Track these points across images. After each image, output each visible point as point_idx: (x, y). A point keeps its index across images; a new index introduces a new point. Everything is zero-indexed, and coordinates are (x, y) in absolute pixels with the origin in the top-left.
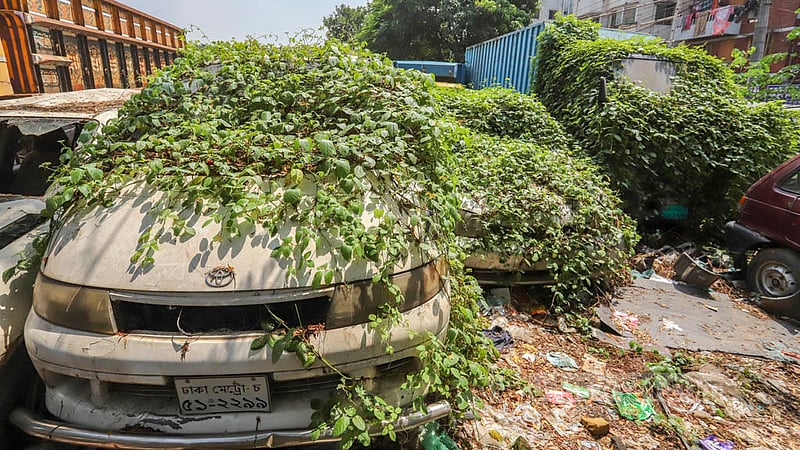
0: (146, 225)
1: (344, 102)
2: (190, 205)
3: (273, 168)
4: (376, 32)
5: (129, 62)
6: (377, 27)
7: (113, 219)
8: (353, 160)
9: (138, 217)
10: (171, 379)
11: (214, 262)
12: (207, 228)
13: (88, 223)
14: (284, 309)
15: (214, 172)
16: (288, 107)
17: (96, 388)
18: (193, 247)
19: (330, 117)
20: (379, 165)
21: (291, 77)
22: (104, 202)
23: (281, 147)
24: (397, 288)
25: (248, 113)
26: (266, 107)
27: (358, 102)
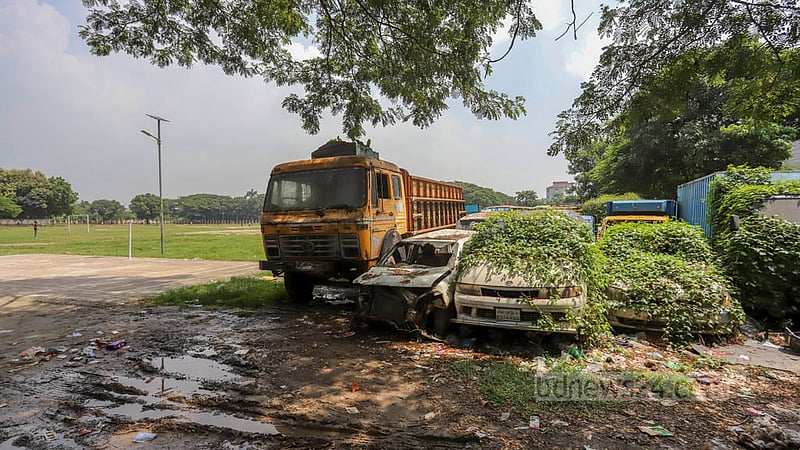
0: (489, 270)
1: (549, 236)
2: (500, 266)
3: (524, 256)
4: (614, 165)
5: (429, 213)
6: (616, 160)
7: (479, 269)
8: (549, 255)
9: (486, 269)
10: (495, 308)
11: (507, 279)
12: (505, 272)
13: (472, 271)
14: (526, 293)
15: (507, 257)
16: (529, 238)
17: (474, 311)
18: (502, 276)
19: (545, 241)
20: (558, 256)
21: (530, 227)
22: (475, 265)
23: (527, 251)
24: (560, 291)
25: (515, 240)
26: (522, 238)
27: (555, 236)
